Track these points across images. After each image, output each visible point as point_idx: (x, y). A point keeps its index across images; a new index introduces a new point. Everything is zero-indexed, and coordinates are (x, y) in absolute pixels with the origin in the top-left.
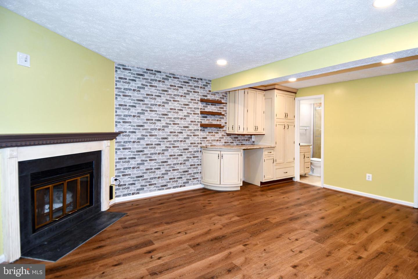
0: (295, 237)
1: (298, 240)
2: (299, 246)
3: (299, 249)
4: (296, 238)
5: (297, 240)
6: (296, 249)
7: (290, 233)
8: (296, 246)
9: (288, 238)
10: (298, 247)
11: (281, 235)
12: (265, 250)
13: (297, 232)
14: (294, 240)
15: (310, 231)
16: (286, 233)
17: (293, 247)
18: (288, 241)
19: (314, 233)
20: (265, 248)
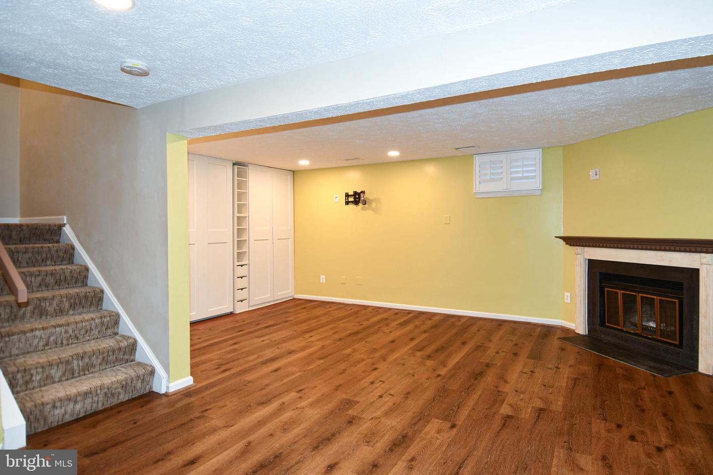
0: (385, 399)
1: (379, 396)
2: (375, 389)
3: (375, 385)
4: (383, 398)
5: (381, 397)
6: (379, 384)
7: (394, 404)
8: (379, 388)
9: (393, 395)
10: (377, 387)
11: (406, 398)
12: (413, 375)
13: (383, 409)
14: (384, 396)
15: (363, 418)
16: (401, 402)
17: (383, 385)
18: (392, 392)
19: (355, 414)
20: (415, 378)
